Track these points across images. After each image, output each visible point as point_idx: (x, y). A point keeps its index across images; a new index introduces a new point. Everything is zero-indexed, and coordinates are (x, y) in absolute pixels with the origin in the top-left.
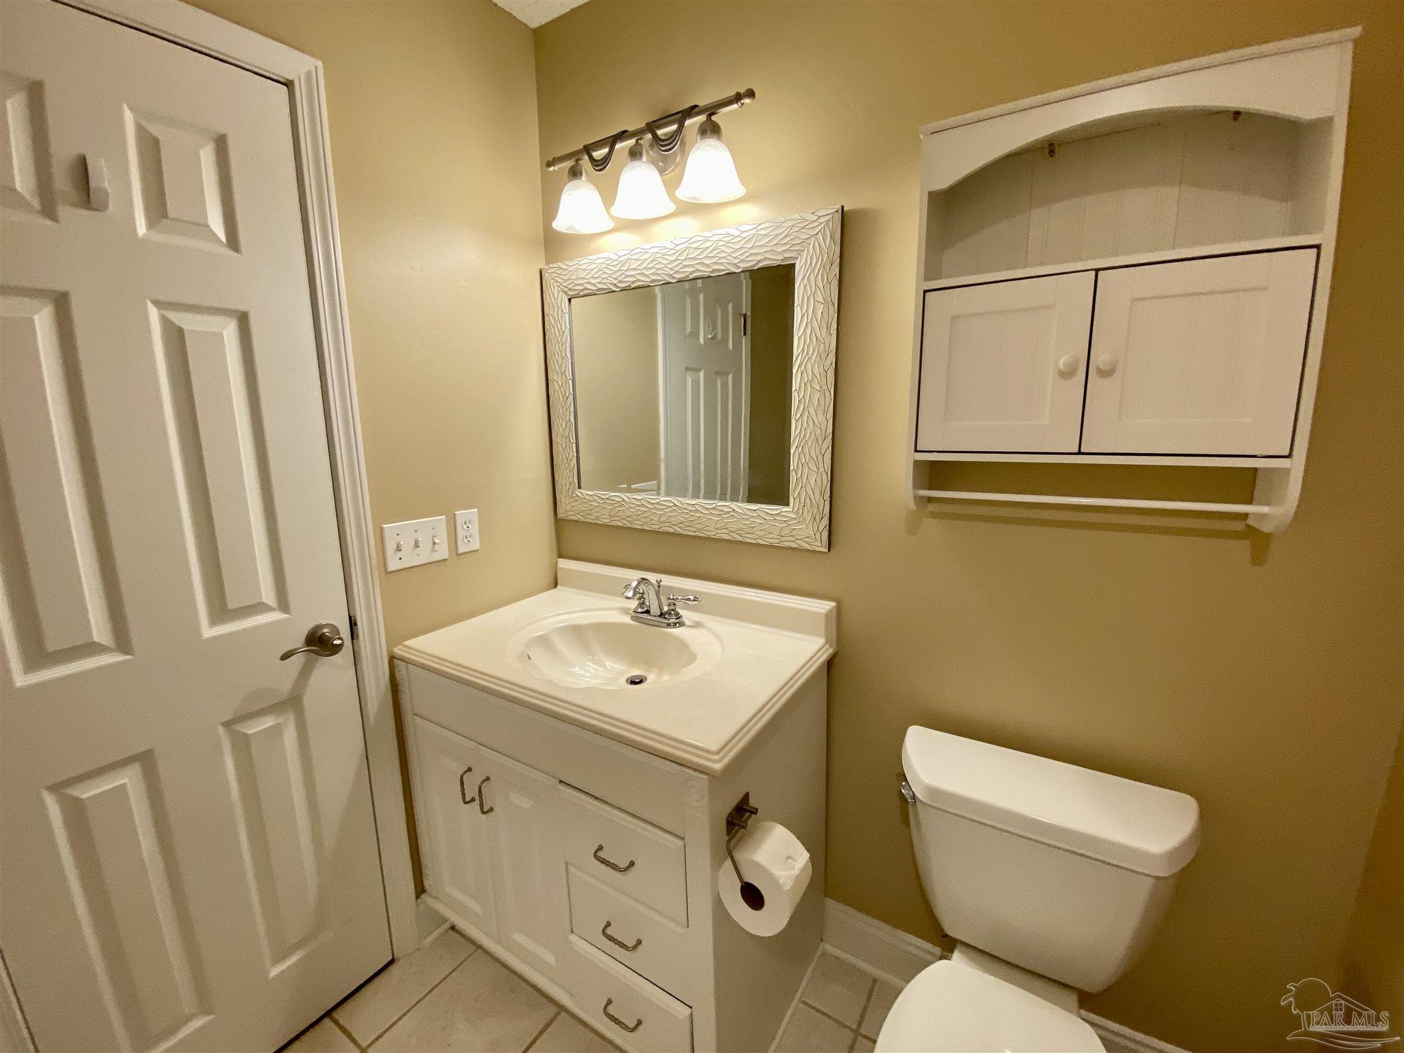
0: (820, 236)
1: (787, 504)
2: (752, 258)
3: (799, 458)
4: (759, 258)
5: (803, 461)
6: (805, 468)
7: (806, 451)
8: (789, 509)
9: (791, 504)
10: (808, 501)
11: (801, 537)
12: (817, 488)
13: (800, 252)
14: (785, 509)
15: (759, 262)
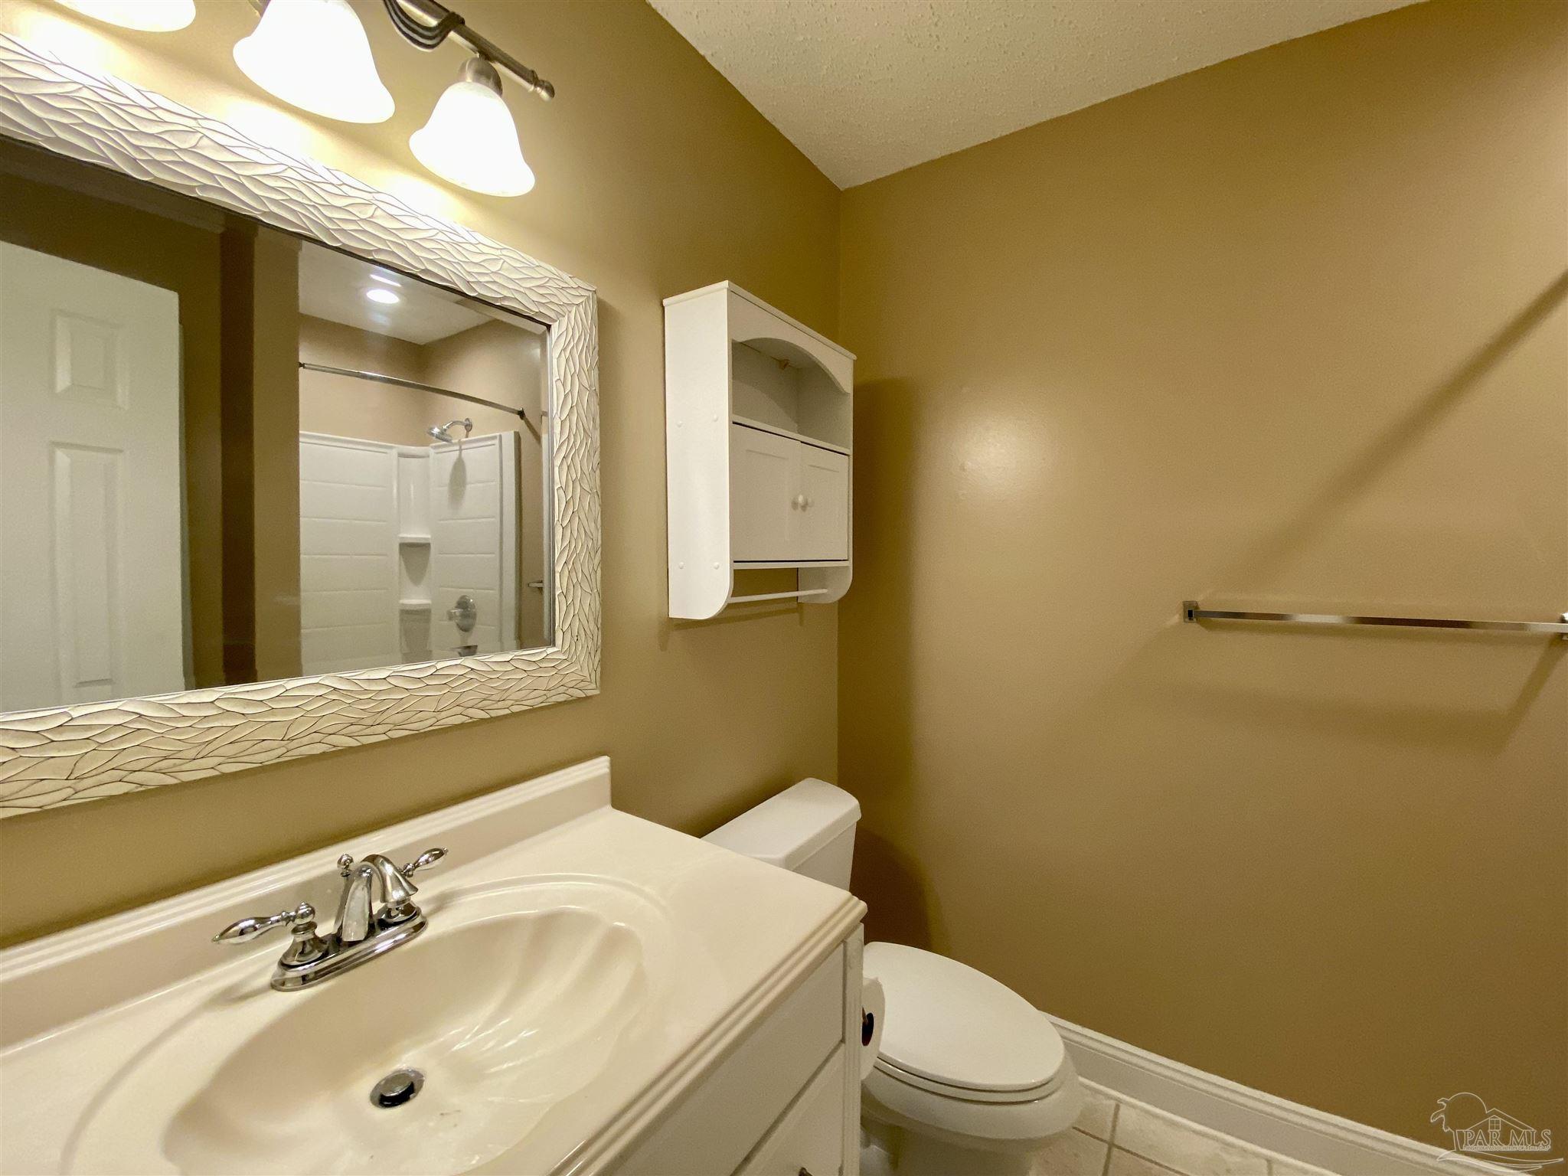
0: (581, 308)
1: (552, 643)
2: (494, 287)
3: (569, 577)
4: (506, 293)
5: (575, 581)
6: (577, 590)
7: (578, 566)
8: (555, 649)
9: (559, 641)
10: (582, 632)
11: (574, 683)
12: (591, 614)
13: (560, 315)
14: (550, 650)
15: (505, 298)
